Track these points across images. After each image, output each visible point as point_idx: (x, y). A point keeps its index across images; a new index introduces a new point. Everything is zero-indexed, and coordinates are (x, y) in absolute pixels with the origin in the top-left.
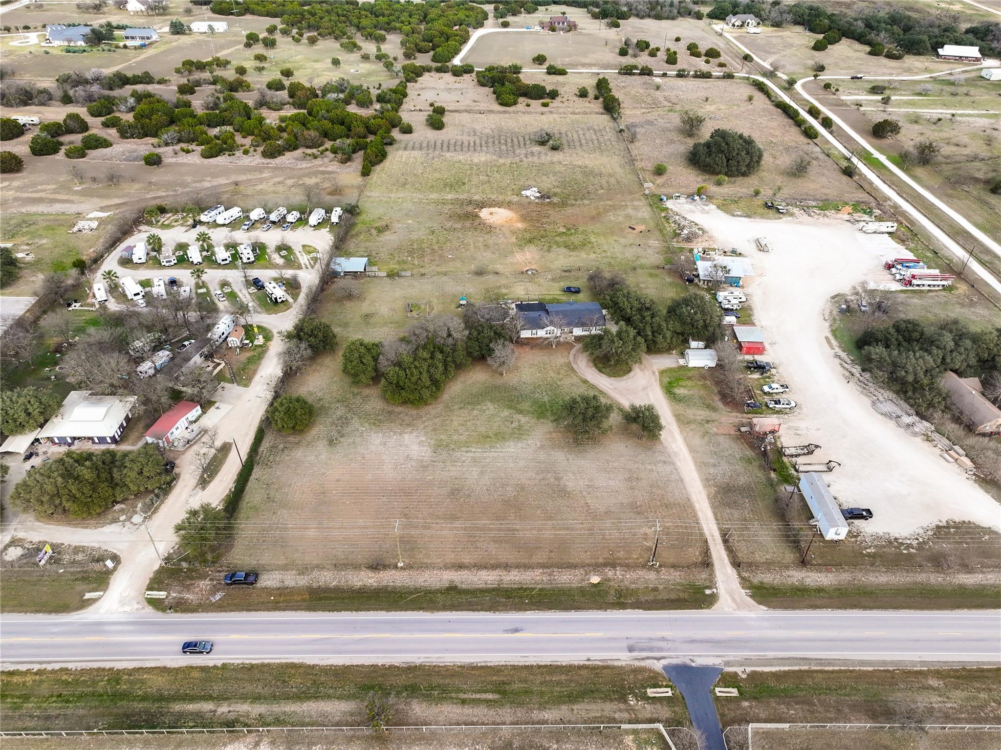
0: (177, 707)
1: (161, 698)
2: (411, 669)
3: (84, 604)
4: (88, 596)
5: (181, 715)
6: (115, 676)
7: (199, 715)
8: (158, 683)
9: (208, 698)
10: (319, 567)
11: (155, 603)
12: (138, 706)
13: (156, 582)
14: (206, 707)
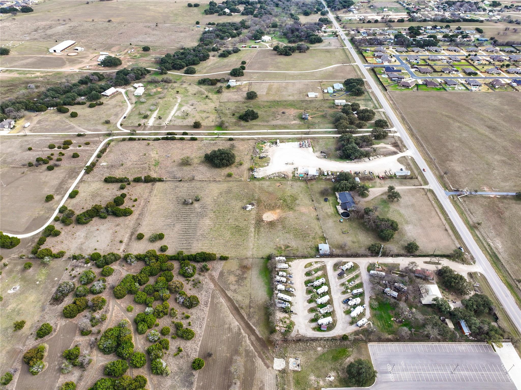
0: (491, 253)
1: (491, 256)
2: (465, 224)
3: (482, 275)
4: (479, 275)
5: (491, 252)
6: (491, 264)
7: (490, 250)
8: (488, 257)
9: (486, 250)
10: (452, 239)
11: (474, 262)
12: (494, 259)
13: (469, 264)
14: (488, 249)
